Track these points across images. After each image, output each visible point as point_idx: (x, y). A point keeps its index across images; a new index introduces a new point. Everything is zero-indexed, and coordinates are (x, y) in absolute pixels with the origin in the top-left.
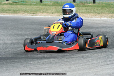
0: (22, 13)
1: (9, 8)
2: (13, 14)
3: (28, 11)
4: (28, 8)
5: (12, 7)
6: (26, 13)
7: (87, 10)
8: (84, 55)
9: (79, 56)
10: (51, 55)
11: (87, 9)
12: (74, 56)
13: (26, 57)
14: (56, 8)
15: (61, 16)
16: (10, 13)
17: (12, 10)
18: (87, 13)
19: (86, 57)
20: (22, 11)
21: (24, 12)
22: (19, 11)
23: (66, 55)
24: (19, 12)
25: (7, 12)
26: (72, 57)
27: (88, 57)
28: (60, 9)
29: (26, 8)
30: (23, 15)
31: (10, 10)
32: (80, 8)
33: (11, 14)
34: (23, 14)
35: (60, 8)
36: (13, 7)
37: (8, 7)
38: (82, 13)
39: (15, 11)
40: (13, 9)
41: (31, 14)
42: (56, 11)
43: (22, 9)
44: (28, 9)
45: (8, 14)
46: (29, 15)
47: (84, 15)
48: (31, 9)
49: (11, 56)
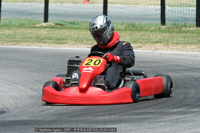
0: (71, 44)
1: (48, 35)
2: (55, 45)
3: (82, 40)
4: (82, 34)
5: (54, 34)
6: (78, 43)
7: (186, 39)
8: (180, 117)
9: (171, 118)
10: (122, 117)
11: (185, 37)
12: (161, 120)
13: (78, 121)
14: (130, 34)
15: (139, 48)
16: (50, 42)
17: (54, 38)
18: (185, 44)
19: (183, 121)
20: (72, 39)
21: (75, 42)
22: (67, 39)
23: (148, 117)
24: (66, 41)
25: (46, 41)
26: (159, 120)
27: (186, 120)
28: (137, 37)
29: (79, 34)
30: (74, 46)
31: (50, 39)
32: (174, 35)
33: (52, 46)
34: (74, 44)
35: (137, 34)
36: (56, 33)
37: (47, 32)
38: (177, 43)
39: (59, 40)
40: (57, 37)
41: (87, 44)
42: (132, 39)
43: (71, 36)
44: (82, 37)
45: (47, 45)
46: (83, 46)
47: (180, 47)
48: (87, 36)
49: (51, 118)
